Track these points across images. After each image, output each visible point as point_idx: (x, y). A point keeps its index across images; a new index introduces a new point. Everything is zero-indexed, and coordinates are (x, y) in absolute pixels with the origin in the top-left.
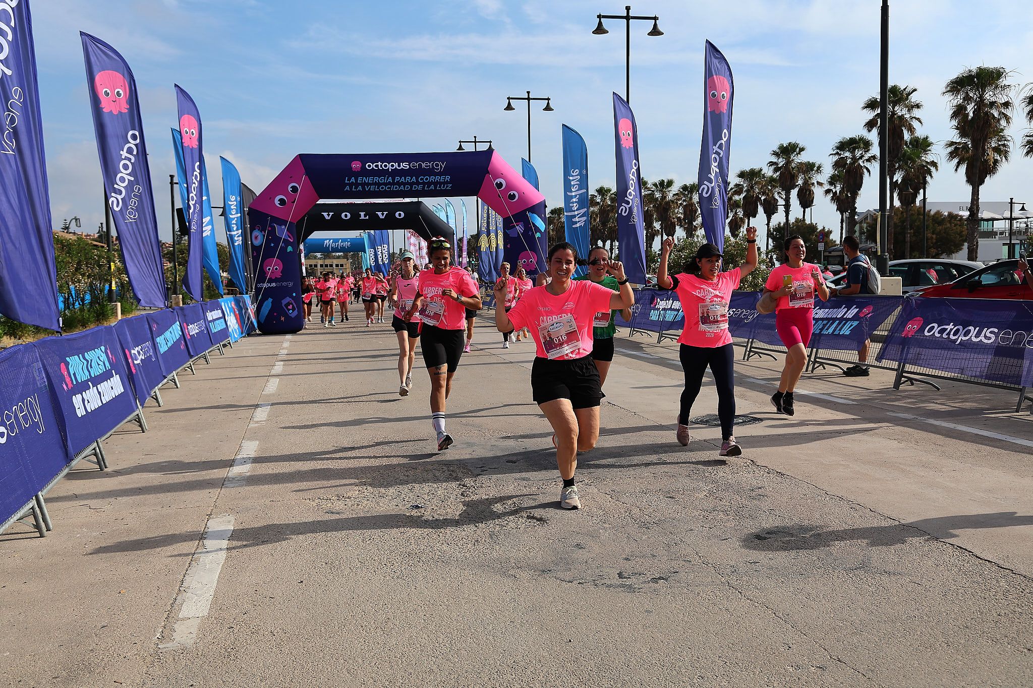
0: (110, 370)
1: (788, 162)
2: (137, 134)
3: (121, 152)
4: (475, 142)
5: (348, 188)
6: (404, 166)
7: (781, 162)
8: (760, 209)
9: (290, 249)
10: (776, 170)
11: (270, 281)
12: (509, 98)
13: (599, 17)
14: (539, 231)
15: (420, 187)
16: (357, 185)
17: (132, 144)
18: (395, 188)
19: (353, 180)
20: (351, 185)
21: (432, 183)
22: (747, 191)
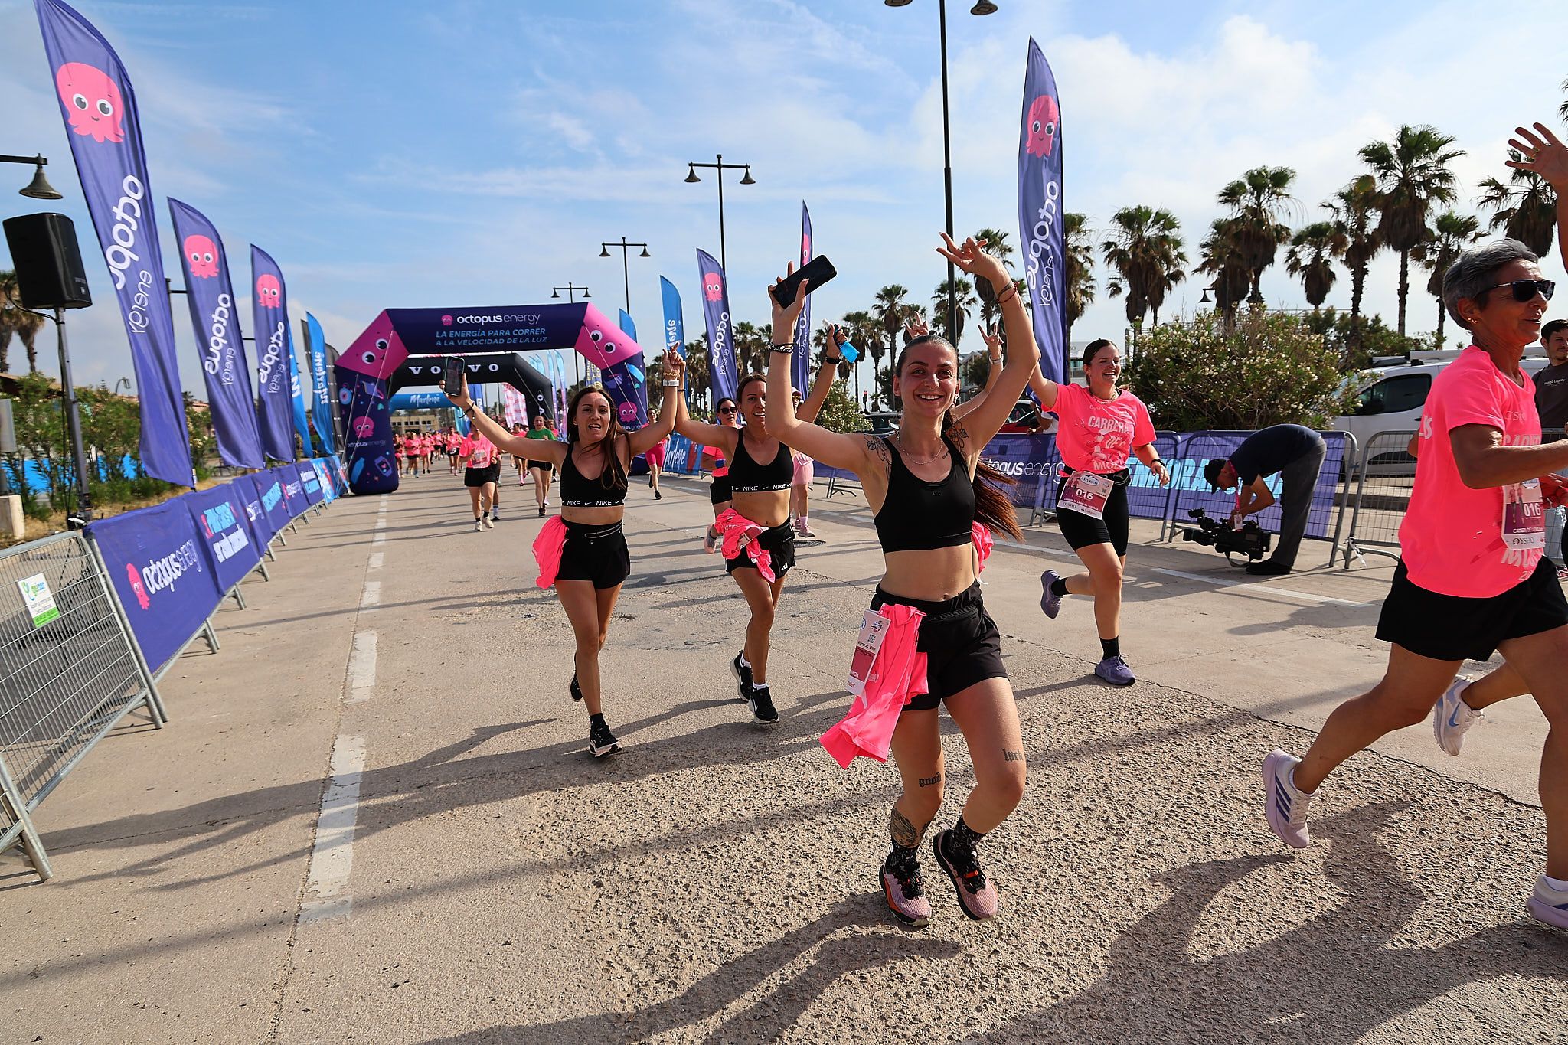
0: (234, 525)
1: (893, 305)
2: (228, 297)
3: (213, 316)
4: (571, 289)
5: (439, 343)
6: (498, 319)
7: (886, 305)
8: (868, 353)
9: (380, 407)
10: (881, 313)
11: (362, 440)
12: (604, 244)
13: (691, 165)
14: (639, 382)
15: (514, 341)
16: (448, 339)
17: (223, 307)
18: (489, 342)
19: (444, 334)
20: (442, 340)
21: (527, 336)
22: (854, 335)
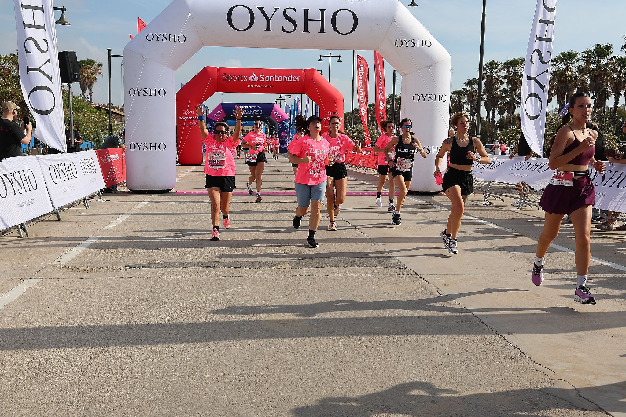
6: (250, 107)
14: (287, 127)
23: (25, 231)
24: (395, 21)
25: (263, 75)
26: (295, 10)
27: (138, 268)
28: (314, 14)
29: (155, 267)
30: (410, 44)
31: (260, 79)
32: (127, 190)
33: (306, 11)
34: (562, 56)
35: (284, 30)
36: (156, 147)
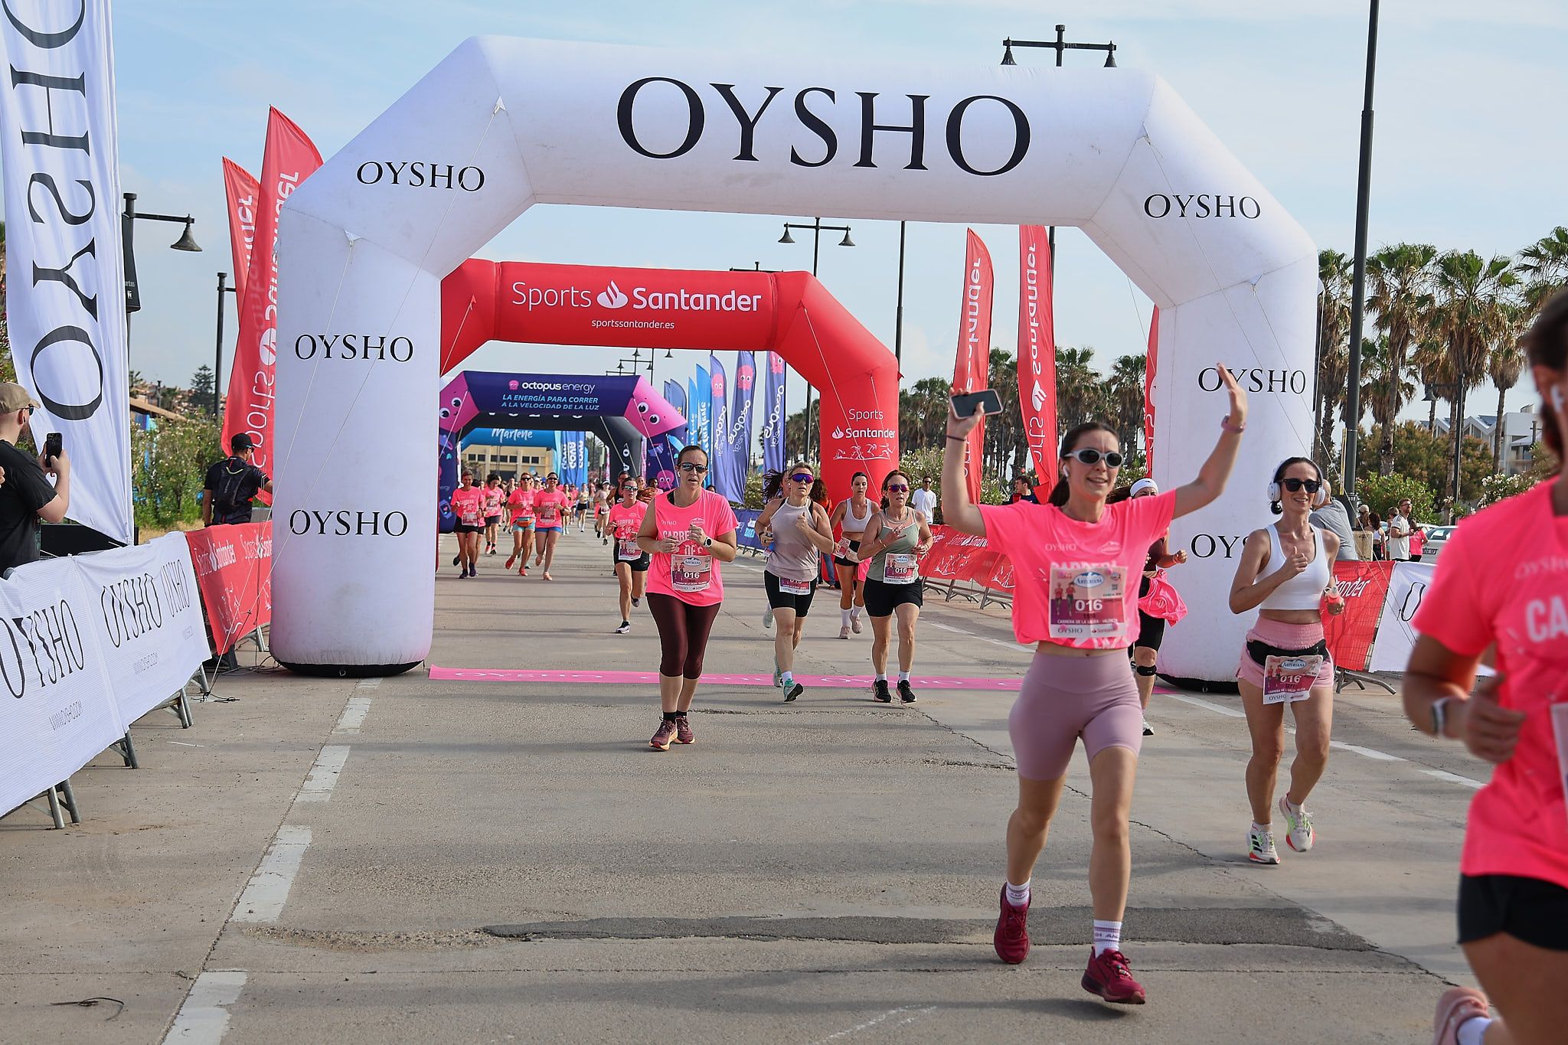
5: (504, 404)
6: (557, 387)
9: (449, 456)
15: (570, 407)
16: (513, 402)
18: (549, 406)
19: (510, 398)
21: (581, 404)
23: (68, 805)
24: (1147, 136)
25: (644, 290)
26: (831, 94)
27: (523, 936)
28: (893, 110)
29: (578, 935)
30: (1193, 207)
31: (632, 300)
32: (271, 663)
33: (868, 99)
34: (1557, 241)
35: (795, 159)
36: (376, 523)
